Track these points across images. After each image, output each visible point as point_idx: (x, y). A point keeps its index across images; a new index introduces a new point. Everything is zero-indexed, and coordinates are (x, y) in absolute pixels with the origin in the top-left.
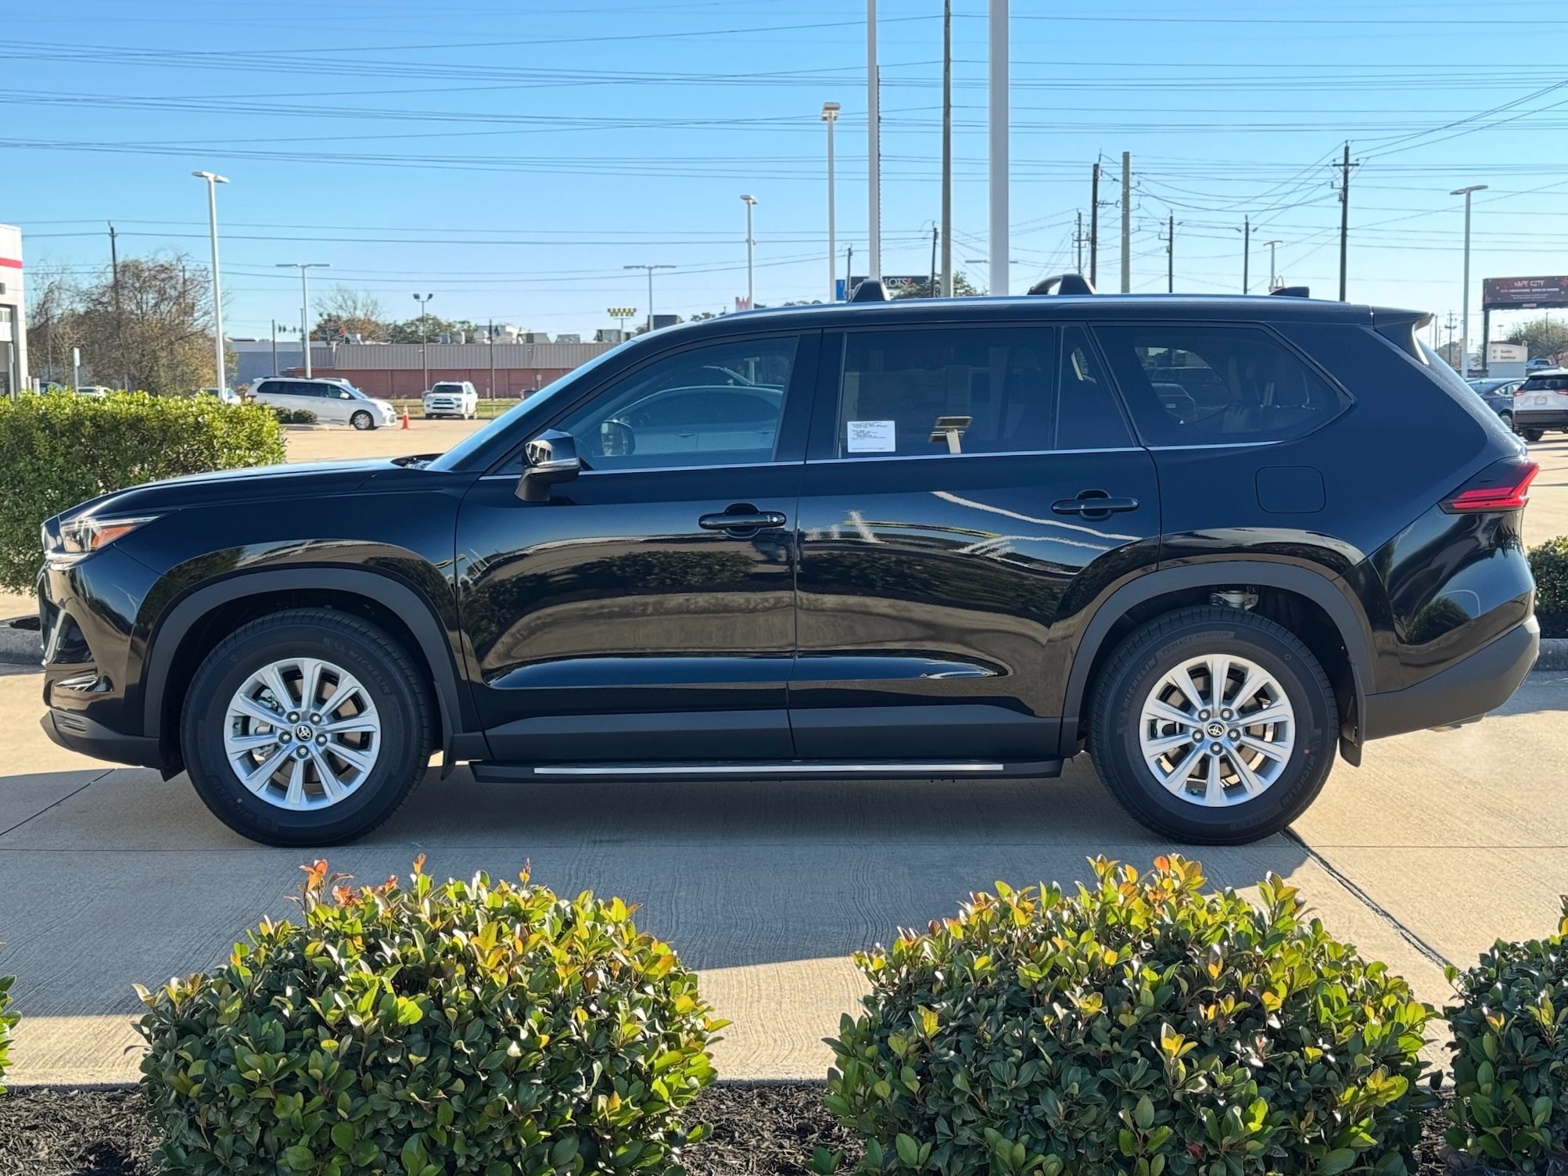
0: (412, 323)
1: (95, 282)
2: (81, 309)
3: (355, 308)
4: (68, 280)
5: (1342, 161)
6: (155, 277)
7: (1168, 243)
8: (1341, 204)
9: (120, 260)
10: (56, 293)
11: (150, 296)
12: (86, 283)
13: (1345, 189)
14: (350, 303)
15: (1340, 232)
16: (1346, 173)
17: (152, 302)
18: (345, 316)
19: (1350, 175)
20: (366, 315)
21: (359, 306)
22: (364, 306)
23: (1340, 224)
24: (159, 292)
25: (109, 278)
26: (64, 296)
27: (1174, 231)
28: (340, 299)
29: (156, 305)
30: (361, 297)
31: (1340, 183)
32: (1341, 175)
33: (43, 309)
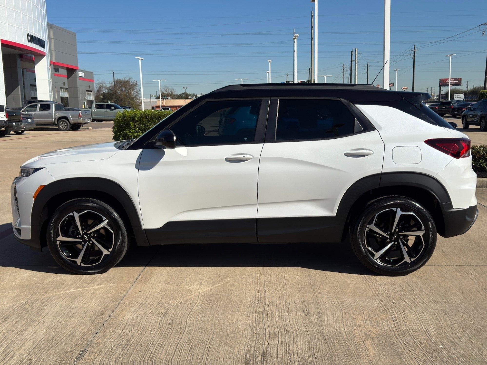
0: (181, 94)
1: (111, 85)
2: (107, 91)
3: (169, 91)
4: (104, 85)
5: (413, 49)
6: (124, 84)
7: (367, 71)
8: (413, 60)
9: (115, 80)
10: (101, 88)
11: (123, 88)
12: (108, 85)
13: (414, 56)
14: (168, 90)
15: (413, 67)
16: (414, 52)
17: (124, 90)
18: (166, 93)
19: (415, 53)
20: (171, 92)
21: (170, 90)
22: (171, 90)
23: (413, 65)
24: (125, 87)
25: (113, 84)
26: (103, 88)
27: (368, 68)
28: (165, 89)
29: (125, 90)
30: (170, 88)
31: (413, 54)
32: (413, 53)
33: (98, 91)
